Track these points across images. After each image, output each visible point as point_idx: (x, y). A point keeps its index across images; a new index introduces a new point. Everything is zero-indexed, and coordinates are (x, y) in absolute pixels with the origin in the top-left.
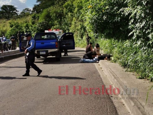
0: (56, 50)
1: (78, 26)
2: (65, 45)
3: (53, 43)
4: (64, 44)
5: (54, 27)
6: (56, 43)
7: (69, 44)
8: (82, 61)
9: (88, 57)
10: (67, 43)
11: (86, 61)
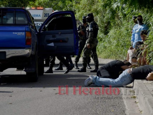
2: (52, 44)
3: (19, 34)
4: (50, 42)
6: (28, 34)
7: (64, 41)
8: (91, 82)
9: (110, 73)
10: (58, 37)
11: (100, 82)
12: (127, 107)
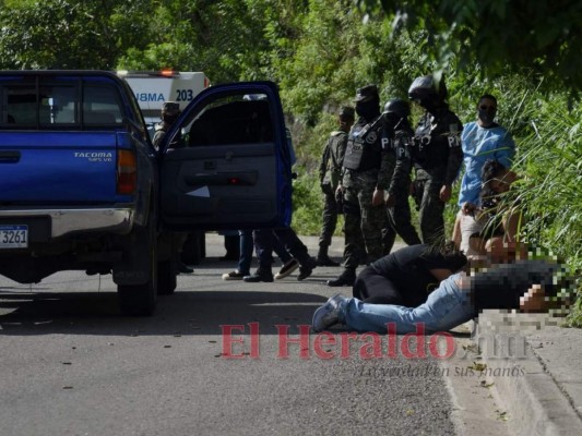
0: (123, 214)
1: (356, 52)
2: (204, 192)
3: (96, 156)
5: (140, 58)
6: (126, 158)
11: (364, 317)
12: (454, 400)
